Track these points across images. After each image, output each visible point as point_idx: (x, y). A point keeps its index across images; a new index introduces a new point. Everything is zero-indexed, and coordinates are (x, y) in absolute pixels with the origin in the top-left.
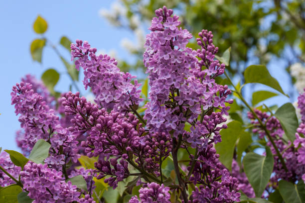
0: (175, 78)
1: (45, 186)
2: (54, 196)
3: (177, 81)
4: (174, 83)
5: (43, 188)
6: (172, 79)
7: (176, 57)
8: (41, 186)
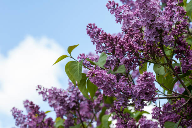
0: (148, 18)
1: (98, 80)
2: (104, 83)
3: (149, 20)
4: (148, 21)
5: (98, 81)
6: (147, 19)
7: (147, 9)
8: (96, 80)
